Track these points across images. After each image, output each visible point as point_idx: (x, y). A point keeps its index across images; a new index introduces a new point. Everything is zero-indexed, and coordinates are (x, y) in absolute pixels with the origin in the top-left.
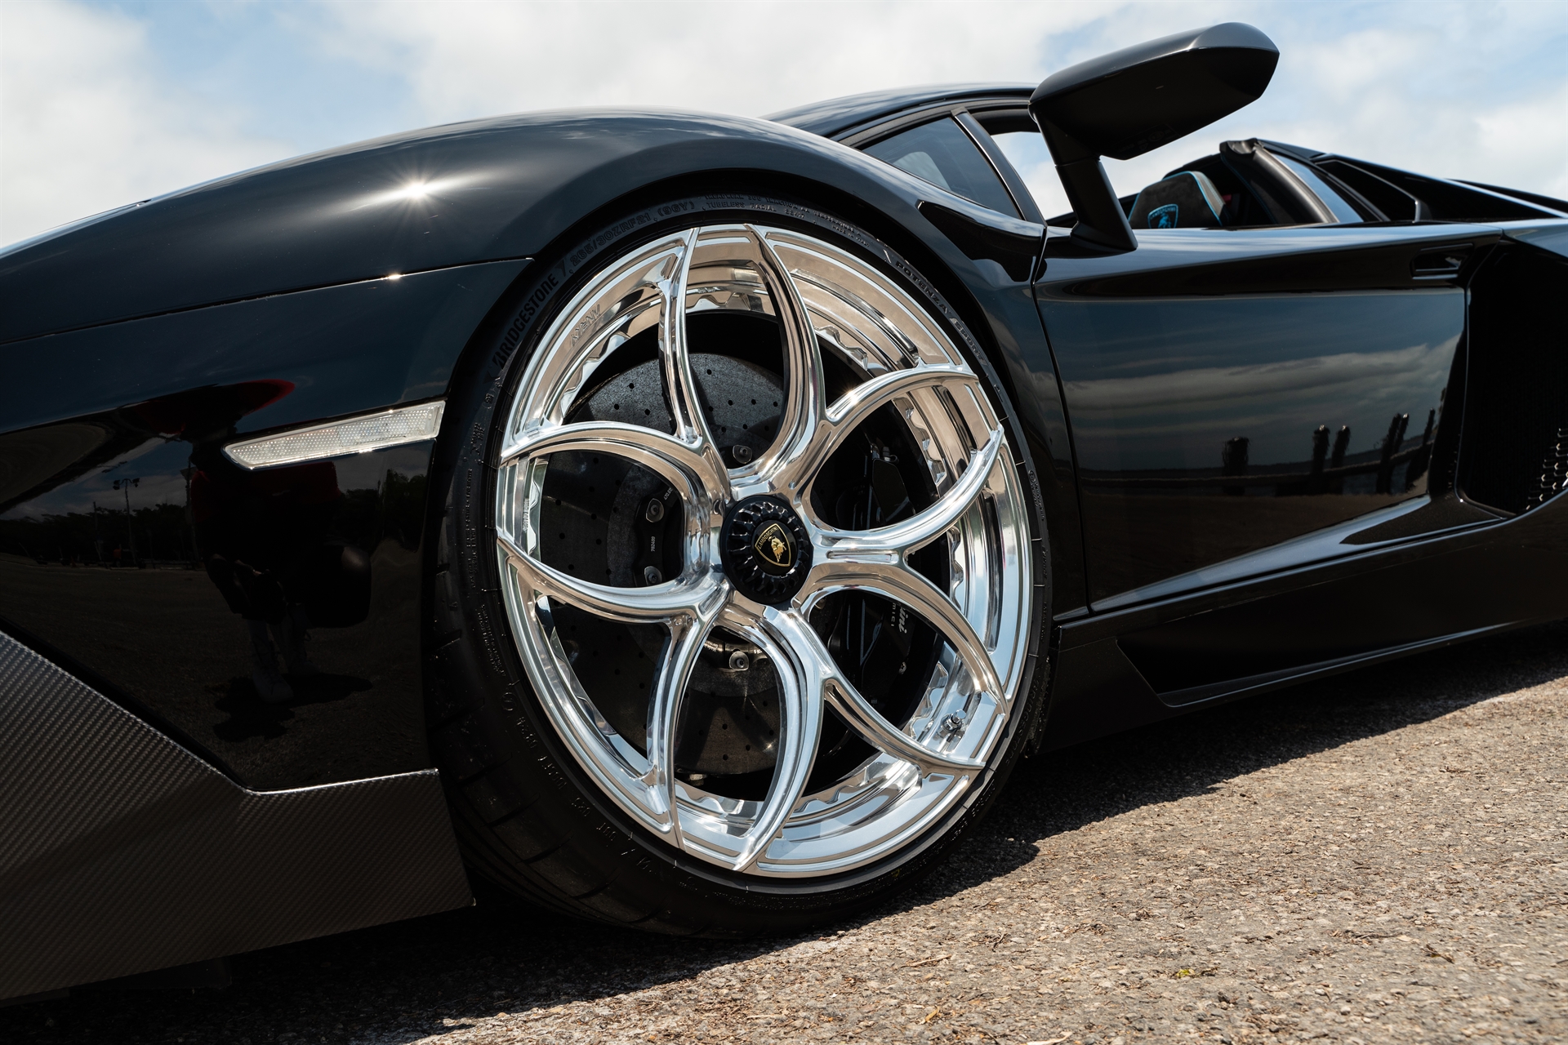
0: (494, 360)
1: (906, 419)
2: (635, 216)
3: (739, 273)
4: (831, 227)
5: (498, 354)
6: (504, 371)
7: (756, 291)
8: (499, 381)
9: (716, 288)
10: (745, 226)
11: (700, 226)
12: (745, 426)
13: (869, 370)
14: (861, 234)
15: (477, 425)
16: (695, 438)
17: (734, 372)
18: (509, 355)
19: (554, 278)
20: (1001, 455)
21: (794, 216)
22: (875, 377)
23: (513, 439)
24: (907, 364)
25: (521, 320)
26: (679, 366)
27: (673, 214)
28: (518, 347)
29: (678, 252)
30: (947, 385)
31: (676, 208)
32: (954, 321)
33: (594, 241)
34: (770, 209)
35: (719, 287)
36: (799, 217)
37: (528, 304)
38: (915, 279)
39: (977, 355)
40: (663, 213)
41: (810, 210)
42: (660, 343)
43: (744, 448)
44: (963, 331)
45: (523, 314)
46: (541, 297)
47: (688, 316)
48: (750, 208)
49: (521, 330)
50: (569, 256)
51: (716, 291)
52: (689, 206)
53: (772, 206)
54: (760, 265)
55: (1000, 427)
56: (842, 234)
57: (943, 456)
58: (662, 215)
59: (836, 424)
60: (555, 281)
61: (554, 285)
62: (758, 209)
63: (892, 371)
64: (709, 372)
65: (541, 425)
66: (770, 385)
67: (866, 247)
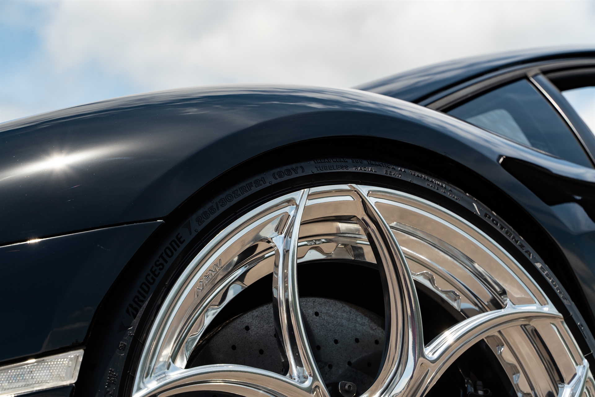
0: (128, 311)
1: (497, 354)
2: (252, 180)
3: (343, 226)
4: (425, 185)
5: (131, 305)
6: (136, 321)
7: (358, 242)
8: (131, 330)
9: (323, 240)
10: (349, 186)
11: (309, 187)
12: (349, 363)
13: (462, 310)
14: (453, 190)
15: (111, 370)
16: (306, 378)
17: (339, 314)
18: (140, 306)
19: (181, 237)
20: (587, 388)
21: (393, 176)
22: (468, 317)
23: (143, 383)
24: (497, 305)
25: (152, 275)
26: (291, 309)
27: (286, 178)
28: (149, 299)
29: (290, 210)
30: (534, 323)
31: (289, 172)
32: (538, 265)
33: (217, 203)
34: (371, 170)
35: (326, 239)
36: (396, 177)
37: (158, 261)
38: (502, 228)
39: (561, 296)
40: (277, 177)
41: (406, 170)
42: (274, 290)
43: (349, 384)
44: (547, 275)
45: (153, 270)
46: (170, 254)
47: (299, 265)
48: (353, 170)
49: (152, 284)
50: (194, 217)
51: (323, 242)
52: (300, 170)
53: (373, 168)
54: (363, 219)
55: (585, 361)
56: (435, 190)
57: (532, 388)
58: (276, 179)
59: (433, 362)
60: (182, 240)
61: (182, 243)
62: (361, 171)
63: (484, 312)
64: (317, 314)
65: (168, 368)
66: (372, 325)
67: (457, 201)
